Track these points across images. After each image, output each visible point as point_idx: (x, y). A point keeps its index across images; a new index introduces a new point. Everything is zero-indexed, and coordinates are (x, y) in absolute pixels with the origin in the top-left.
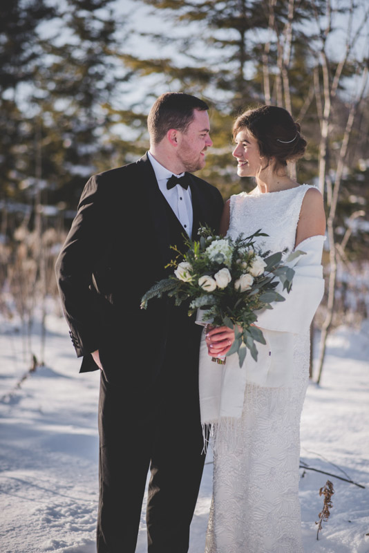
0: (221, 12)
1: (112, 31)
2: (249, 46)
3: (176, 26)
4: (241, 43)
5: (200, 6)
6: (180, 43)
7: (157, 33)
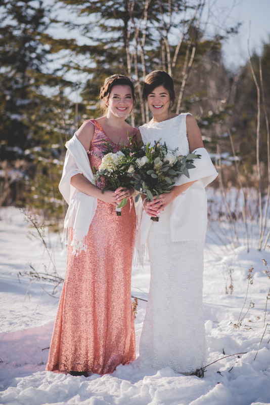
0: (110, 7)
1: (42, 16)
2: (130, 31)
3: (79, 16)
4: (124, 29)
5: (95, 3)
6: (82, 28)
7: (67, 20)
